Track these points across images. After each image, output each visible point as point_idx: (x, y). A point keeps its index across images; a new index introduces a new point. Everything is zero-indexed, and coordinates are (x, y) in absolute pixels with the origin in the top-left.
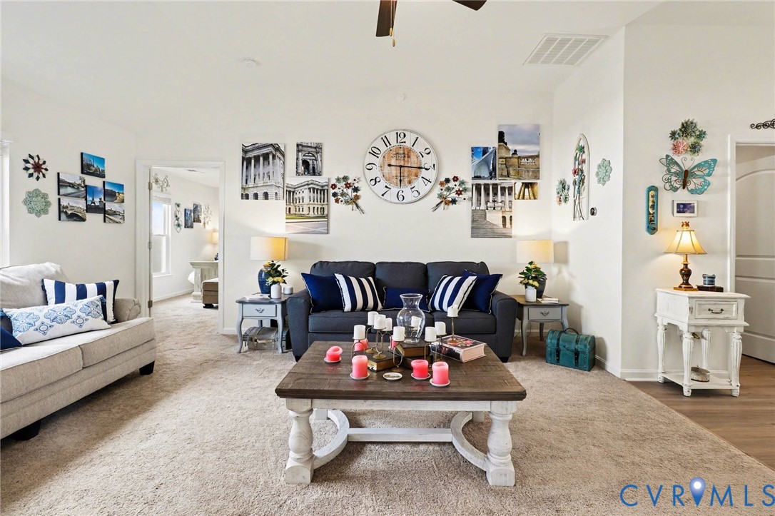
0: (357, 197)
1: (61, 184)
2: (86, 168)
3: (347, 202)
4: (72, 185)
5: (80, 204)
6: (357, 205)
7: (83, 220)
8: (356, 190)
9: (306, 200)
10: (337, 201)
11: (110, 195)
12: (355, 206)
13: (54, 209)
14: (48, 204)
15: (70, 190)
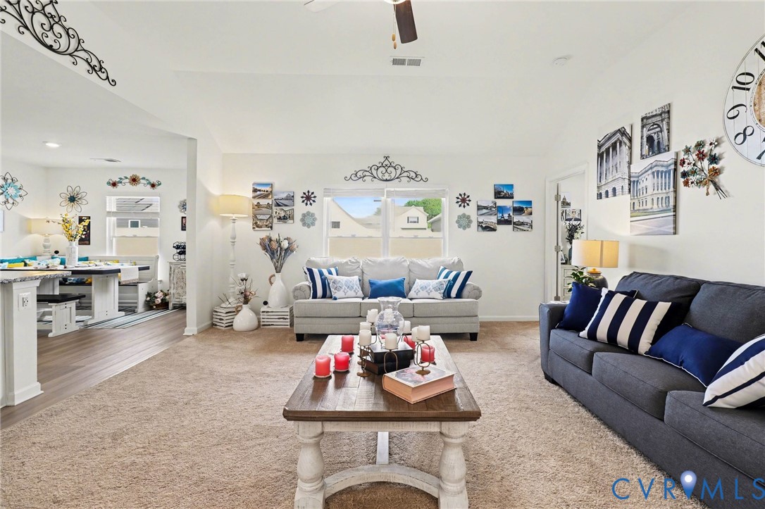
0: (716, 172)
1: (480, 208)
2: (498, 194)
3: (699, 183)
4: (486, 208)
5: (493, 219)
6: (715, 184)
7: (494, 230)
8: (714, 159)
9: (650, 191)
10: (686, 184)
11: (519, 210)
12: (712, 187)
13: (474, 225)
14: (470, 222)
15: (485, 211)
